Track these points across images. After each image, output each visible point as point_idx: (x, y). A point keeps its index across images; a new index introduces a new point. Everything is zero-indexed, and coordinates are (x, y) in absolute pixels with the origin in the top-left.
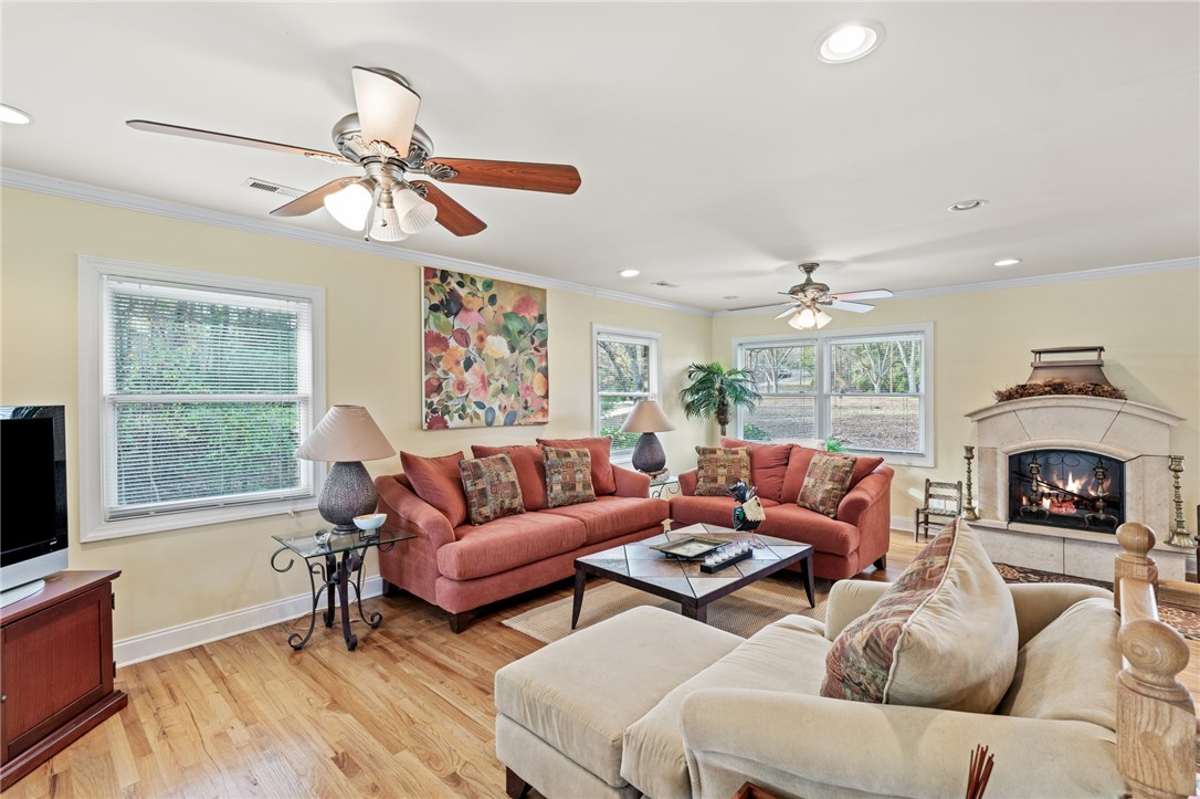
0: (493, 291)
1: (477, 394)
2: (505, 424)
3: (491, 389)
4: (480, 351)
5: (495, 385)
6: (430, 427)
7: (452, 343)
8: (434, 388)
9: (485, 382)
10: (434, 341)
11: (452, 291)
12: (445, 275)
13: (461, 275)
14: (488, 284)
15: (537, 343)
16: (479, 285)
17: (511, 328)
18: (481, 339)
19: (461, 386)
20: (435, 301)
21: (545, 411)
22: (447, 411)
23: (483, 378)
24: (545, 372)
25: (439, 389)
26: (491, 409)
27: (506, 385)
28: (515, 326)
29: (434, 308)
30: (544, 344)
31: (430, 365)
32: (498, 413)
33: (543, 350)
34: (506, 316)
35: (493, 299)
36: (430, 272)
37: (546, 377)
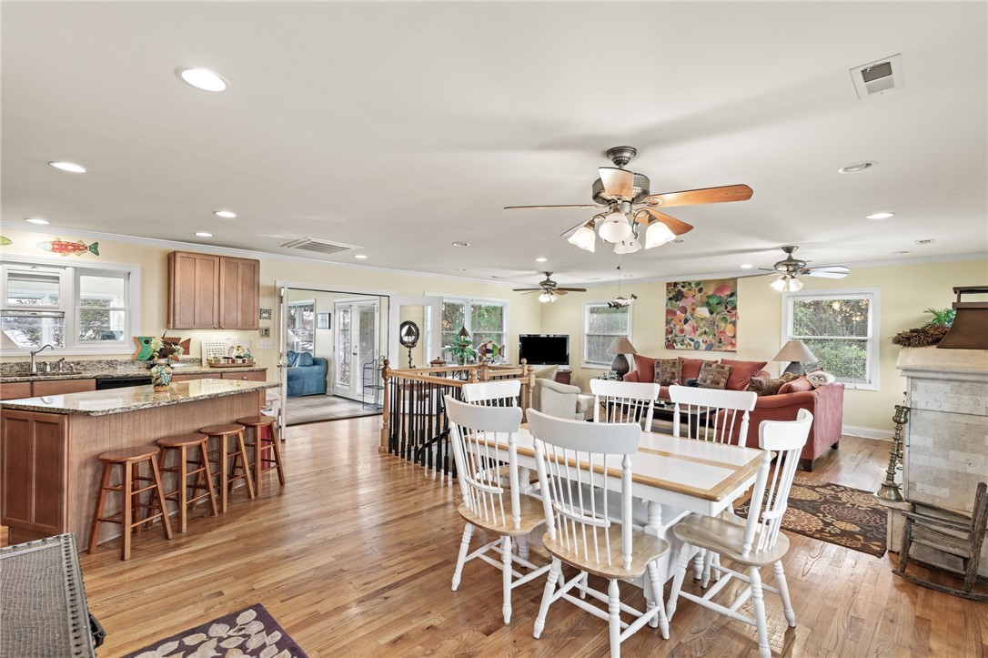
0: (701, 286)
1: (690, 334)
2: (706, 350)
3: (698, 333)
4: (692, 315)
5: (700, 331)
6: (667, 348)
7: (678, 313)
8: (669, 332)
9: (695, 329)
10: (670, 313)
11: (679, 290)
12: (675, 284)
13: (683, 282)
14: (698, 284)
15: (729, 308)
16: (693, 285)
17: (711, 302)
18: (694, 310)
19: (682, 331)
20: (671, 296)
21: (733, 345)
22: (675, 341)
23: (694, 327)
24: (734, 324)
25: (671, 332)
26: (698, 342)
27: (707, 330)
28: (713, 301)
29: (670, 299)
30: (735, 308)
31: (668, 322)
32: (701, 344)
33: (733, 312)
34: (708, 297)
35: (700, 290)
36: (669, 285)
37: (735, 326)
